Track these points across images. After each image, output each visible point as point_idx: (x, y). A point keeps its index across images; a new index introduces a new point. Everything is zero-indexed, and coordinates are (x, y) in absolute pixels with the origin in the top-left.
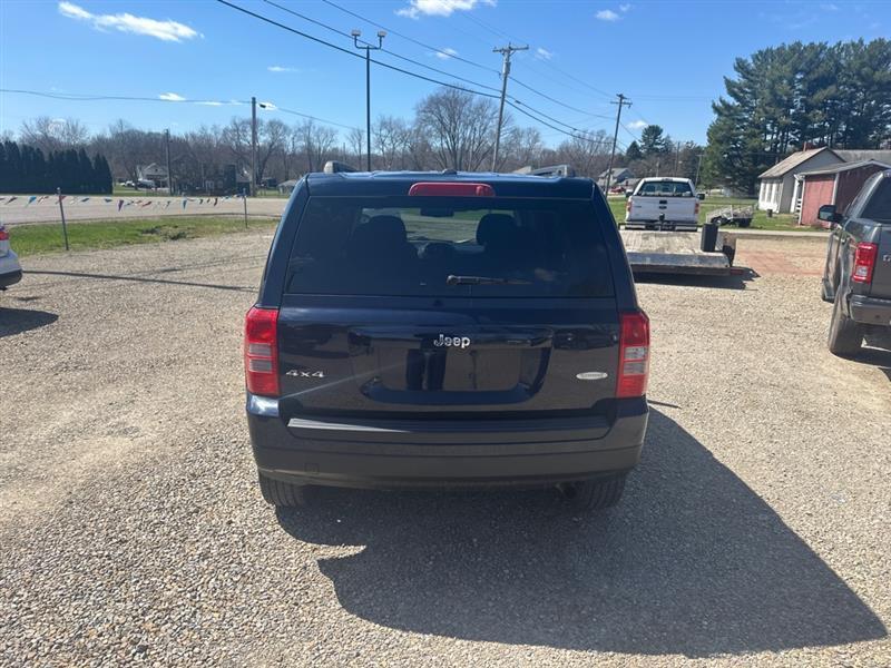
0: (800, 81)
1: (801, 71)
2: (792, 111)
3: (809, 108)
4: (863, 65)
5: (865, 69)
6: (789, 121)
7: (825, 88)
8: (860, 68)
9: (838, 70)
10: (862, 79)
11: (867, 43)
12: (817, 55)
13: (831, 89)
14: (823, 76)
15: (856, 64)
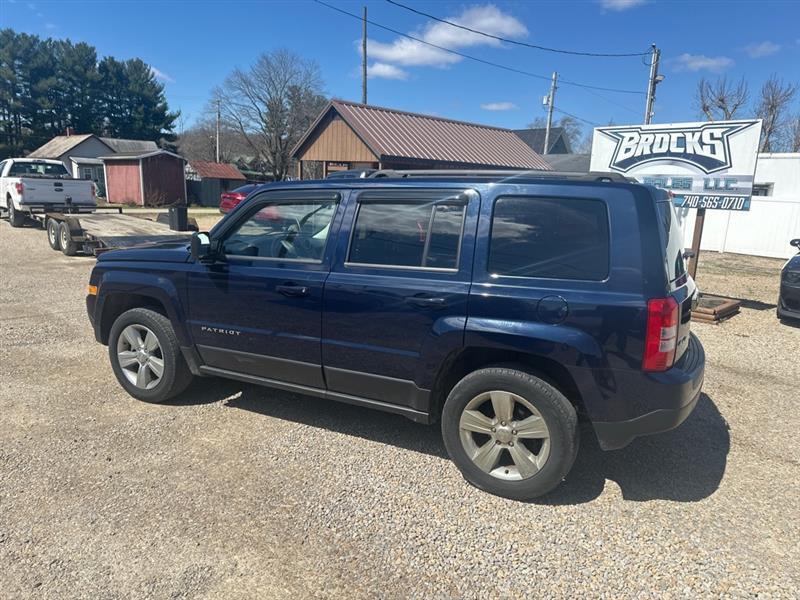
0: (20, 67)
1: (19, 58)
2: (18, 95)
3: (35, 94)
4: (75, 63)
5: (77, 67)
6: (19, 104)
7: (47, 78)
8: (73, 66)
9: (54, 64)
10: (76, 75)
11: (73, 44)
12: (32, 46)
13: (52, 81)
14: (42, 67)
15: (69, 62)
